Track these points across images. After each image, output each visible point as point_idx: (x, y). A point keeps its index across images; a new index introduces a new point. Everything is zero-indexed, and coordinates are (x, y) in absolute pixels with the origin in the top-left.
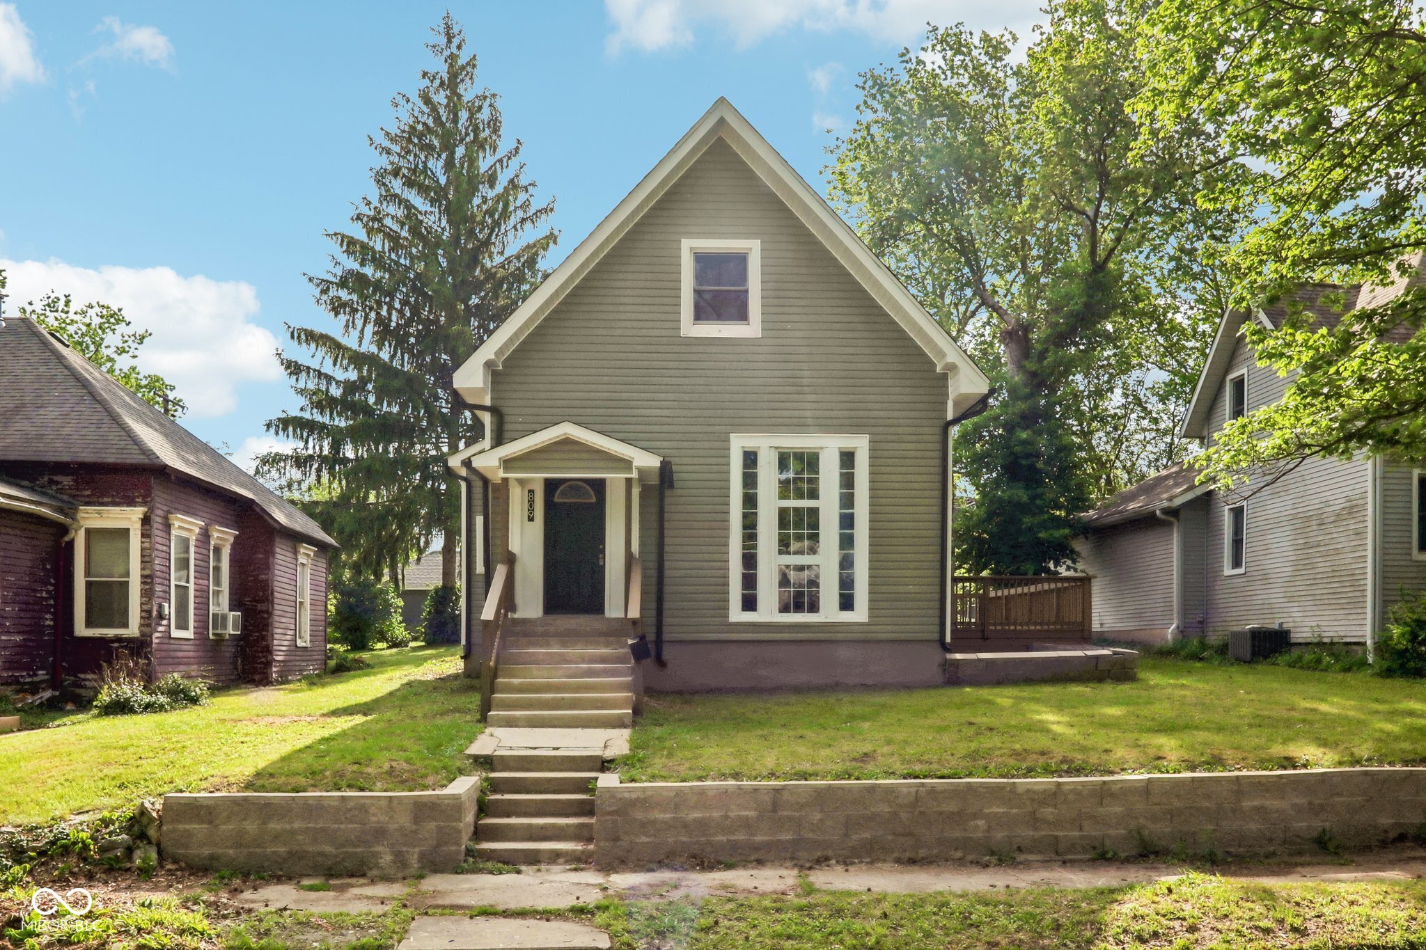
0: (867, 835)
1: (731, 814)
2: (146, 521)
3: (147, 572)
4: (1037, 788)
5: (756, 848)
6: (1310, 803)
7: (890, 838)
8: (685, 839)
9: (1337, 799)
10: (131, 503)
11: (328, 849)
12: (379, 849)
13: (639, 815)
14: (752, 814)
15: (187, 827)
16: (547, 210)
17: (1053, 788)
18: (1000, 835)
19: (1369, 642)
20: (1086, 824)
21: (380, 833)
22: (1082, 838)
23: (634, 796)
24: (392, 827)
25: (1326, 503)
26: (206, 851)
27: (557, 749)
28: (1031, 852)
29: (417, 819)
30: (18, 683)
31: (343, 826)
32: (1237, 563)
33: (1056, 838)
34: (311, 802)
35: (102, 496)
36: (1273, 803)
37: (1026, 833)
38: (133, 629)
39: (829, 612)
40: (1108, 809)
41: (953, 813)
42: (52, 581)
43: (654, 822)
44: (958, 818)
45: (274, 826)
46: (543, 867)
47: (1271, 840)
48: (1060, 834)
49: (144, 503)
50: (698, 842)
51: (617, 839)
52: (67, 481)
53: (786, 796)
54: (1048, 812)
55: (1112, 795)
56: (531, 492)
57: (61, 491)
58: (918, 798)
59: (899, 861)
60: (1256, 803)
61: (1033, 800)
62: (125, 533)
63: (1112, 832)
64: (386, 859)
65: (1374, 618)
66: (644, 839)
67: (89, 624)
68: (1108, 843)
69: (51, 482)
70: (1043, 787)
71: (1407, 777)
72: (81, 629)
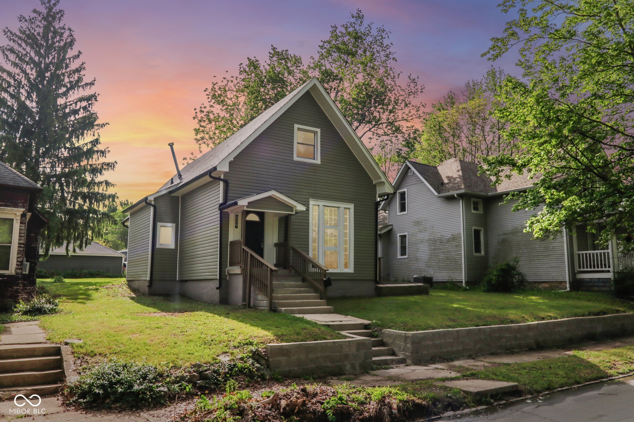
0: (479, 346)
1: (447, 341)
2: (23, 216)
4: (516, 327)
7: (485, 347)
8: (436, 351)
11: (329, 364)
12: (346, 362)
13: (423, 343)
14: (452, 340)
15: (279, 359)
16: (92, 84)
17: (519, 327)
18: (509, 344)
19: (464, 281)
21: (346, 357)
23: (421, 336)
24: (350, 353)
25: (443, 236)
26: (287, 369)
27: (341, 321)
28: (515, 349)
29: (358, 350)
31: (334, 354)
32: (403, 253)
34: (323, 345)
37: (514, 342)
38: (11, 271)
39: (341, 268)
40: (530, 333)
41: (498, 337)
43: (427, 345)
45: (311, 356)
49: (23, 207)
50: (439, 352)
53: (460, 333)
55: (531, 329)
56: (237, 216)
59: (488, 354)
61: (515, 331)
62: (11, 221)
63: (531, 341)
64: (348, 367)
65: (465, 274)
66: (425, 352)
68: (531, 344)
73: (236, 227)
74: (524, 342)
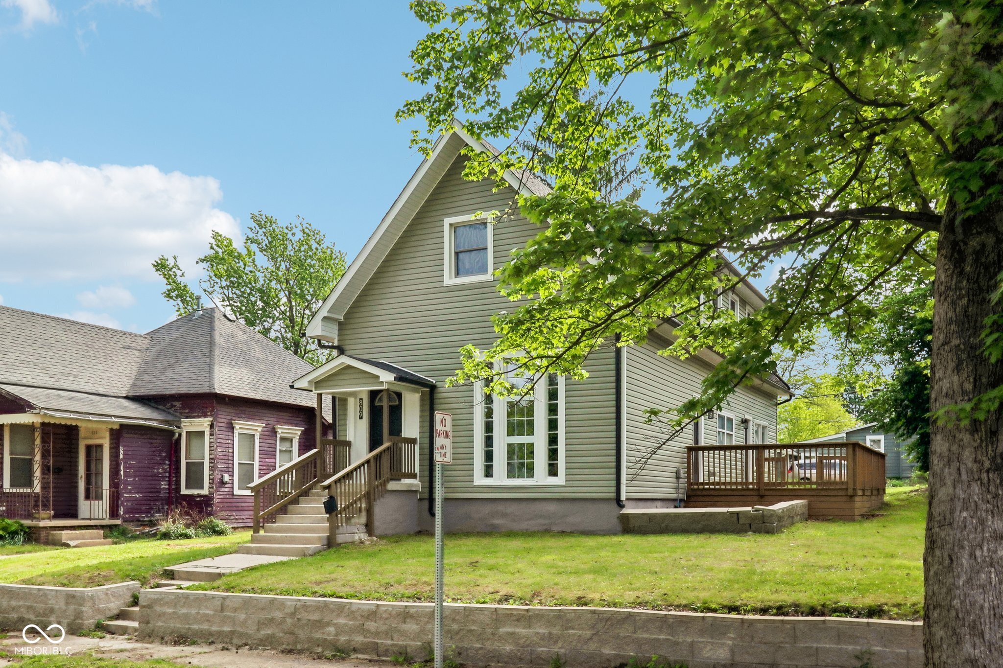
0: (269, 632)
1: (201, 612)
2: (212, 426)
3: (212, 456)
4: (363, 607)
5: (211, 634)
6: (550, 634)
7: (281, 635)
8: (178, 626)
9: (571, 631)
10: (205, 416)
11: (32, 617)
12: (52, 619)
13: (158, 609)
14: (211, 613)
17: (374, 608)
18: (343, 639)
20: (395, 636)
22: (393, 645)
23: (156, 597)
24: (57, 607)
27: (218, 568)
28: (362, 653)
29: (67, 603)
30: (139, 521)
31: (38, 605)
33: (377, 643)
35: (193, 412)
36: (522, 631)
37: (359, 639)
38: (205, 491)
39: (541, 477)
40: (409, 626)
41: (316, 621)
42: (167, 462)
43: (164, 614)
44: (320, 624)
45: (13, 603)
46: (116, 636)
47: (521, 659)
48: (379, 641)
49: (211, 415)
50: (184, 628)
51: (148, 622)
52: (178, 404)
53: (228, 602)
54: (371, 626)
55: (412, 617)
56: (361, 399)
57: (175, 411)
58: (296, 609)
60: (511, 630)
61: (362, 616)
62: (203, 433)
63: (412, 643)
66: (160, 624)
67: (187, 487)
68: (409, 650)
69: (173, 406)
70: (368, 607)
71: (627, 618)
72: (184, 491)
73: (361, 418)
74: (389, 642)
